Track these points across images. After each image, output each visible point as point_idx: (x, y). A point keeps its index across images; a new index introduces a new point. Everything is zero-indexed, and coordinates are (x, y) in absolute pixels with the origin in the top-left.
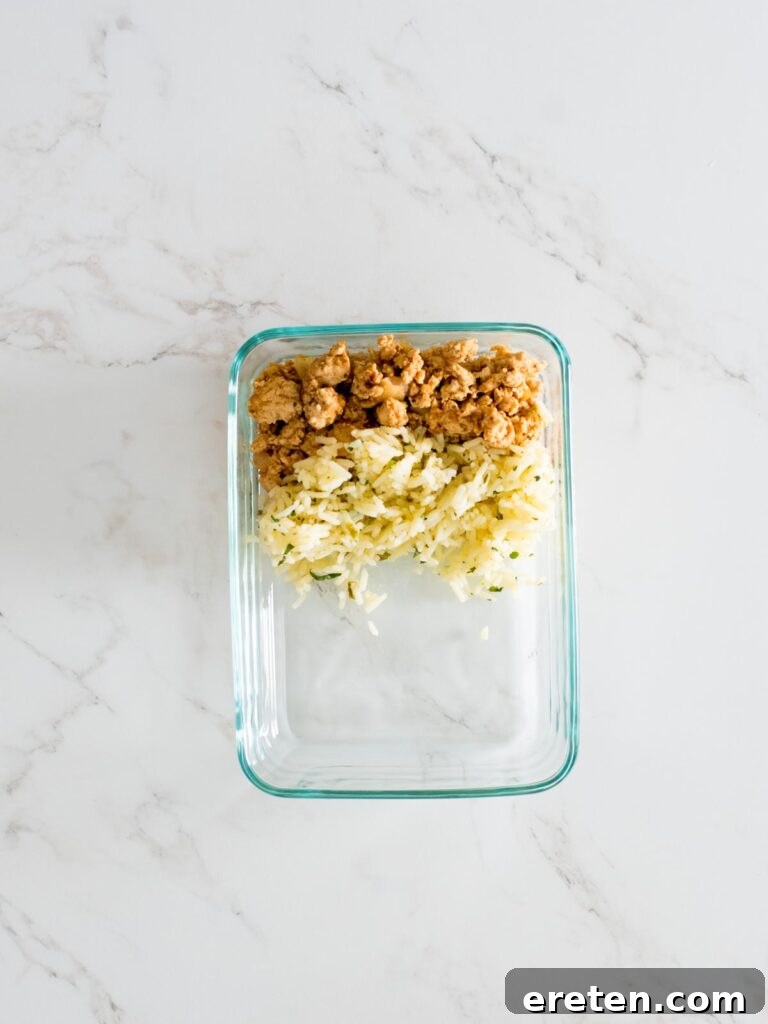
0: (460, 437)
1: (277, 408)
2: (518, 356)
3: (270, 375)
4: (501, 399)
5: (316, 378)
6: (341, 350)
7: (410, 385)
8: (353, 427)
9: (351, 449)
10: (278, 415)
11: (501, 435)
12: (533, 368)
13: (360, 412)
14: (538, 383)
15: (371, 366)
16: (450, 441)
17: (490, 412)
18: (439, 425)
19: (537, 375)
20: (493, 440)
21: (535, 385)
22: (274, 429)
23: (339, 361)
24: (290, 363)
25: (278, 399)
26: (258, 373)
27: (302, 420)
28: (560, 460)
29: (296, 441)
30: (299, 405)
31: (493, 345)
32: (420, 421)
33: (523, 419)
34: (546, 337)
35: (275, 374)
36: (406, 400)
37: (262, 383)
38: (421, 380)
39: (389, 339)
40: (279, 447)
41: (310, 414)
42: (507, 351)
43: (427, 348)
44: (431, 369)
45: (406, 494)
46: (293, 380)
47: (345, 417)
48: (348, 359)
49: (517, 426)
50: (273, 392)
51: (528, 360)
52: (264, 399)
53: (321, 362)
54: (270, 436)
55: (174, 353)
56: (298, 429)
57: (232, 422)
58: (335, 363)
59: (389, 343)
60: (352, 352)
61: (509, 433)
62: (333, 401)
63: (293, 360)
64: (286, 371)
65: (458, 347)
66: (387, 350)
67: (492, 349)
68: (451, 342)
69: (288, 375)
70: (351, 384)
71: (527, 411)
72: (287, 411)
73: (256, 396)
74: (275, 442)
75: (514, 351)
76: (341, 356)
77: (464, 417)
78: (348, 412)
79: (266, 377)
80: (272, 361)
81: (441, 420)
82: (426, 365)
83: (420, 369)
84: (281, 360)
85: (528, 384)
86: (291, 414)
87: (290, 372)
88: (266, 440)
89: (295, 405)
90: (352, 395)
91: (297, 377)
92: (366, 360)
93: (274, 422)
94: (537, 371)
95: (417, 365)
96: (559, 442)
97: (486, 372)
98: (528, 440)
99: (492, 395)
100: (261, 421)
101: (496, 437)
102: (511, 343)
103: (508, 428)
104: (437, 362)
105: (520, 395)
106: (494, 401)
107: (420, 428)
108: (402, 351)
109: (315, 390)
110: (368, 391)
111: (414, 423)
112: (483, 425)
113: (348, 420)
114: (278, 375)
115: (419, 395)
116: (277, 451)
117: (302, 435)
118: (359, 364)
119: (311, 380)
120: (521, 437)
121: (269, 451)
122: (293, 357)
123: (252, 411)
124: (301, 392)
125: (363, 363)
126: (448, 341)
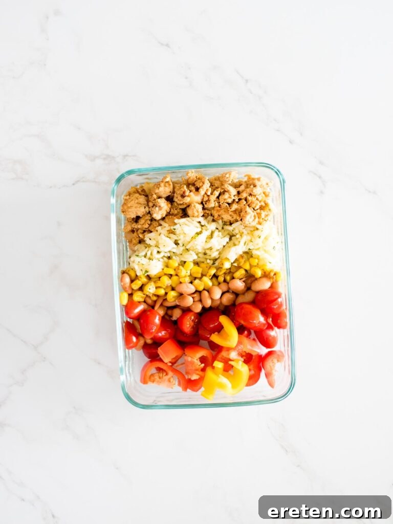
0: (230, 222)
1: (136, 210)
2: (259, 179)
3: (132, 193)
4: (250, 201)
5: (155, 194)
6: (168, 179)
7: (203, 196)
8: (175, 218)
9: (175, 229)
10: (136, 213)
11: (251, 220)
12: (267, 185)
13: (179, 210)
14: (269, 193)
15: (183, 187)
16: (225, 223)
17: (245, 208)
18: (219, 216)
19: (268, 188)
20: (247, 223)
21: (267, 194)
22: (134, 220)
23: (167, 185)
24: (142, 187)
25: (137, 205)
26: (126, 193)
27: (149, 215)
28: (282, 231)
29: (147, 226)
30: (147, 208)
31: (246, 174)
32: (210, 214)
33: (262, 212)
34: (272, 169)
35: (134, 192)
36: (202, 203)
37: (128, 197)
38: (209, 193)
39: (192, 172)
40: (137, 230)
41: (153, 212)
42: (253, 177)
43: (212, 177)
44: (214, 187)
45: (204, 251)
46: (144, 195)
47: (171, 213)
48: (171, 183)
49: (259, 215)
50: (133, 201)
51: (264, 181)
52: (129, 206)
53: (158, 185)
54: (133, 223)
55: (83, 181)
56: (147, 220)
57: (113, 218)
58: (165, 186)
59: (192, 175)
60: (174, 180)
61: (255, 218)
62: (164, 206)
63: (143, 185)
64: (140, 191)
65: (227, 176)
66: (191, 178)
67: (245, 176)
68: (224, 173)
69: (140, 192)
70: (173, 197)
71: (264, 207)
72: (141, 211)
73: (125, 204)
74: (136, 227)
75: (256, 176)
76: (168, 182)
77: (231, 211)
78: (172, 210)
79: (130, 194)
80: (133, 186)
81: (220, 213)
82: (212, 185)
83: (208, 188)
84: (137, 186)
85: (264, 193)
86: (143, 212)
87: (142, 191)
88: (131, 225)
89: (145, 207)
90: (174, 201)
91: (145, 194)
92: (181, 184)
93: (135, 217)
94: (269, 186)
95: (207, 185)
96: (281, 222)
97: (242, 188)
98: (265, 222)
99: (246, 200)
100: (128, 216)
101: (248, 221)
102: (255, 173)
103: (255, 216)
104: (217, 184)
105: (260, 199)
106: (247, 203)
107: (210, 217)
108: (199, 179)
109: (155, 200)
110: (182, 199)
111: (206, 215)
112: (241, 215)
113: (172, 214)
114: (135, 193)
115: (209, 200)
116: (137, 231)
117: (149, 222)
118: (177, 186)
119: (153, 195)
120: (261, 220)
121: (133, 231)
122: (143, 183)
123: (123, 212)
124: (148, 201)
125: (179, 185)
126: (222, 173)
